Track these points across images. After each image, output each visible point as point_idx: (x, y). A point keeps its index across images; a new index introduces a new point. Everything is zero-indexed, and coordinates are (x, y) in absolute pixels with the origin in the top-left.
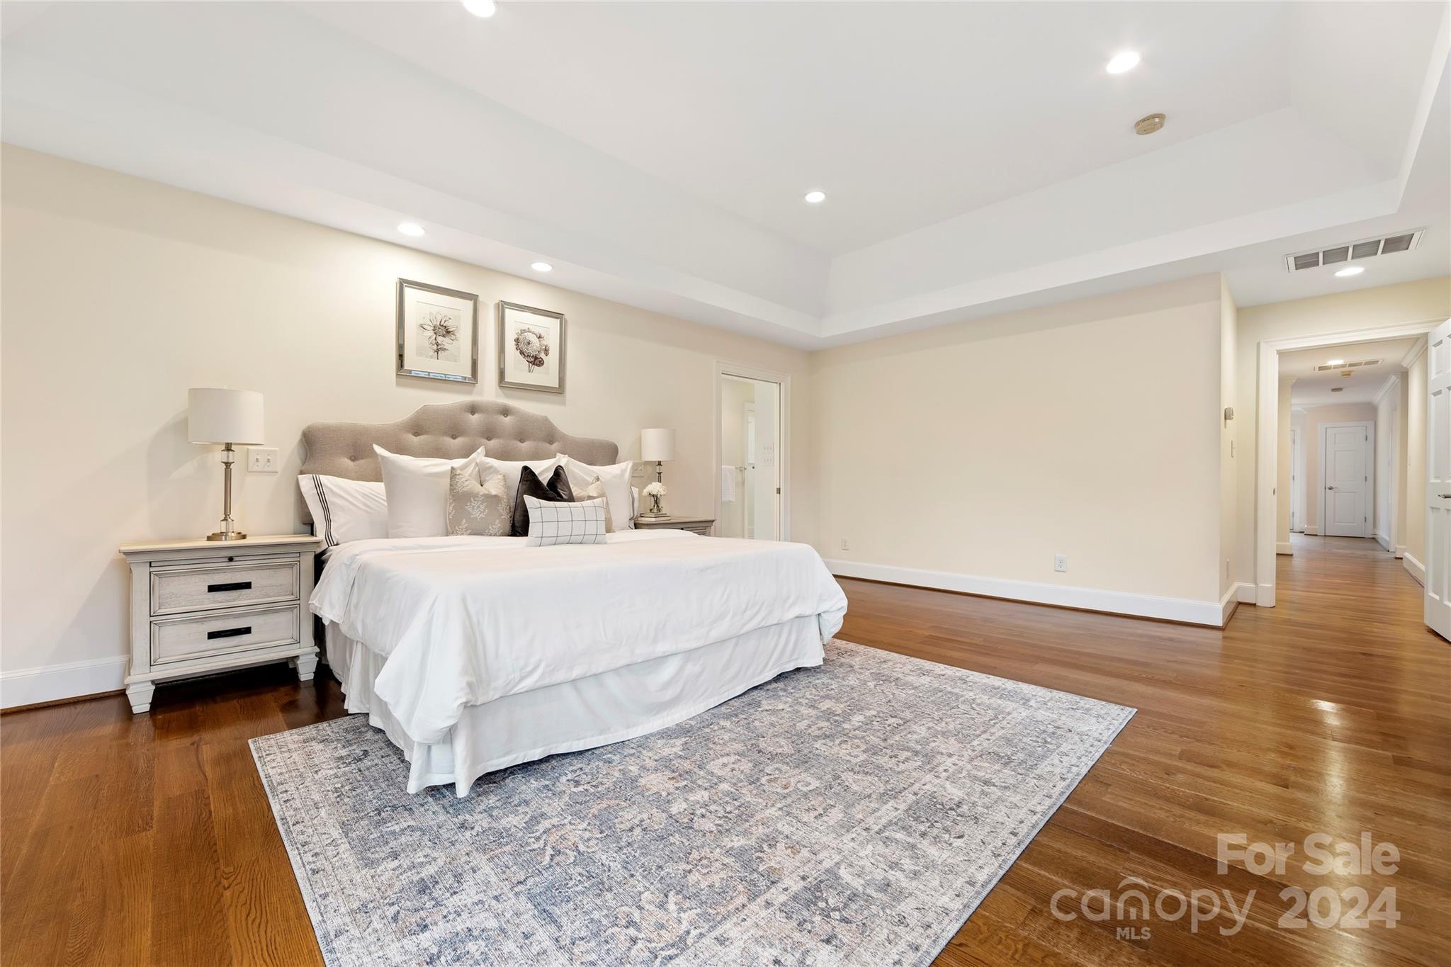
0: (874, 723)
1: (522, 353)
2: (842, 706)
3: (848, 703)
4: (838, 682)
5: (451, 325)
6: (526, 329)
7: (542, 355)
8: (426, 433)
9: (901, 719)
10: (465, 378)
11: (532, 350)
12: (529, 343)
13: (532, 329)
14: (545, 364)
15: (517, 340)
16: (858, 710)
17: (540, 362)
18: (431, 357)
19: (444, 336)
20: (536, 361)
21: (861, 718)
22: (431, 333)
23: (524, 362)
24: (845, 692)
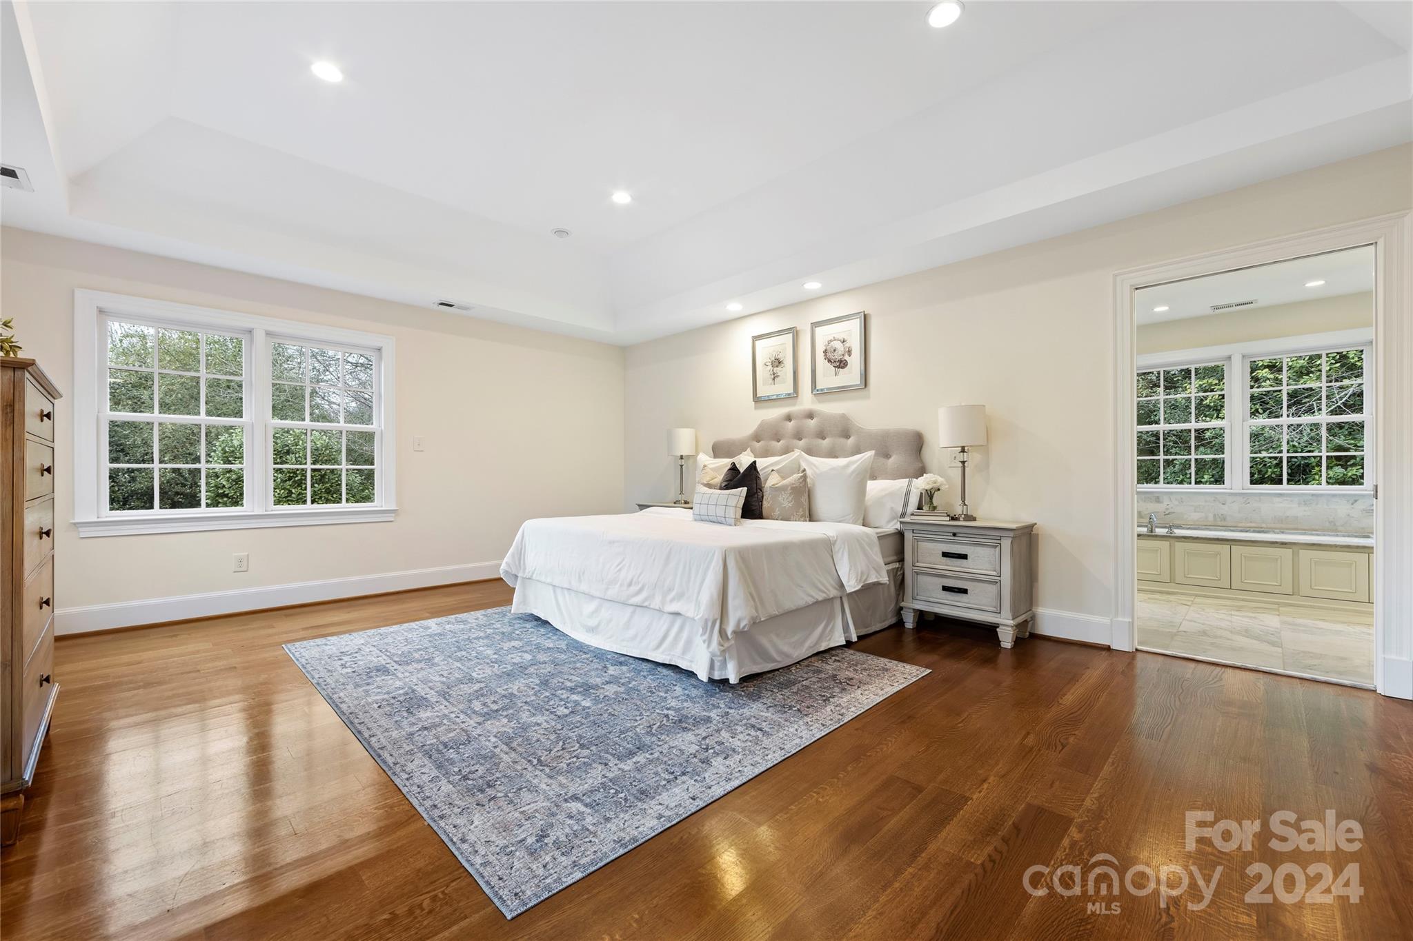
1: (829, 361)
5: (781, 357)
6: (832, 338)
7: (847, 357)
8: (763, 440)
10: (789, 394)
11: (837, 356)
12: (835, 350)
13: (837, 337)
14: (849, 365)
15: (825, 352)
17: (844, 364)
18: (771, 384)
19: (777, 367)
20: (842, 364)
22: (770, 367)
23: (831, 368)
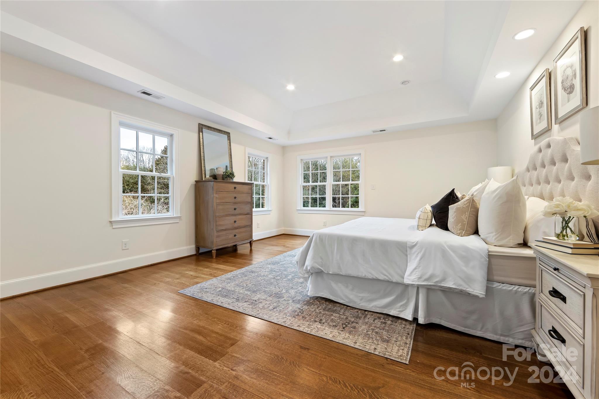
0: (284, 277)
1: (565, 89)
2: (295, 280)
3: (293, 282)
4: (299, 290)
5: (542, 98)
7: (574, 81)
9: (275, 279)
10: (545, 129)
11: (568, 83)
12: (567, 78)
15: (562, 82)
16: (289, 280)
19: (541, 107)
21: (288, 278)
22: (538, 109)
23: (566, 95)
24: (295, 286)
